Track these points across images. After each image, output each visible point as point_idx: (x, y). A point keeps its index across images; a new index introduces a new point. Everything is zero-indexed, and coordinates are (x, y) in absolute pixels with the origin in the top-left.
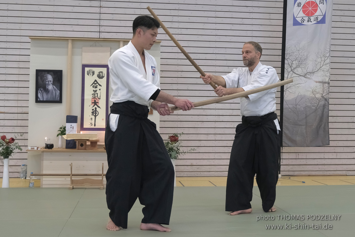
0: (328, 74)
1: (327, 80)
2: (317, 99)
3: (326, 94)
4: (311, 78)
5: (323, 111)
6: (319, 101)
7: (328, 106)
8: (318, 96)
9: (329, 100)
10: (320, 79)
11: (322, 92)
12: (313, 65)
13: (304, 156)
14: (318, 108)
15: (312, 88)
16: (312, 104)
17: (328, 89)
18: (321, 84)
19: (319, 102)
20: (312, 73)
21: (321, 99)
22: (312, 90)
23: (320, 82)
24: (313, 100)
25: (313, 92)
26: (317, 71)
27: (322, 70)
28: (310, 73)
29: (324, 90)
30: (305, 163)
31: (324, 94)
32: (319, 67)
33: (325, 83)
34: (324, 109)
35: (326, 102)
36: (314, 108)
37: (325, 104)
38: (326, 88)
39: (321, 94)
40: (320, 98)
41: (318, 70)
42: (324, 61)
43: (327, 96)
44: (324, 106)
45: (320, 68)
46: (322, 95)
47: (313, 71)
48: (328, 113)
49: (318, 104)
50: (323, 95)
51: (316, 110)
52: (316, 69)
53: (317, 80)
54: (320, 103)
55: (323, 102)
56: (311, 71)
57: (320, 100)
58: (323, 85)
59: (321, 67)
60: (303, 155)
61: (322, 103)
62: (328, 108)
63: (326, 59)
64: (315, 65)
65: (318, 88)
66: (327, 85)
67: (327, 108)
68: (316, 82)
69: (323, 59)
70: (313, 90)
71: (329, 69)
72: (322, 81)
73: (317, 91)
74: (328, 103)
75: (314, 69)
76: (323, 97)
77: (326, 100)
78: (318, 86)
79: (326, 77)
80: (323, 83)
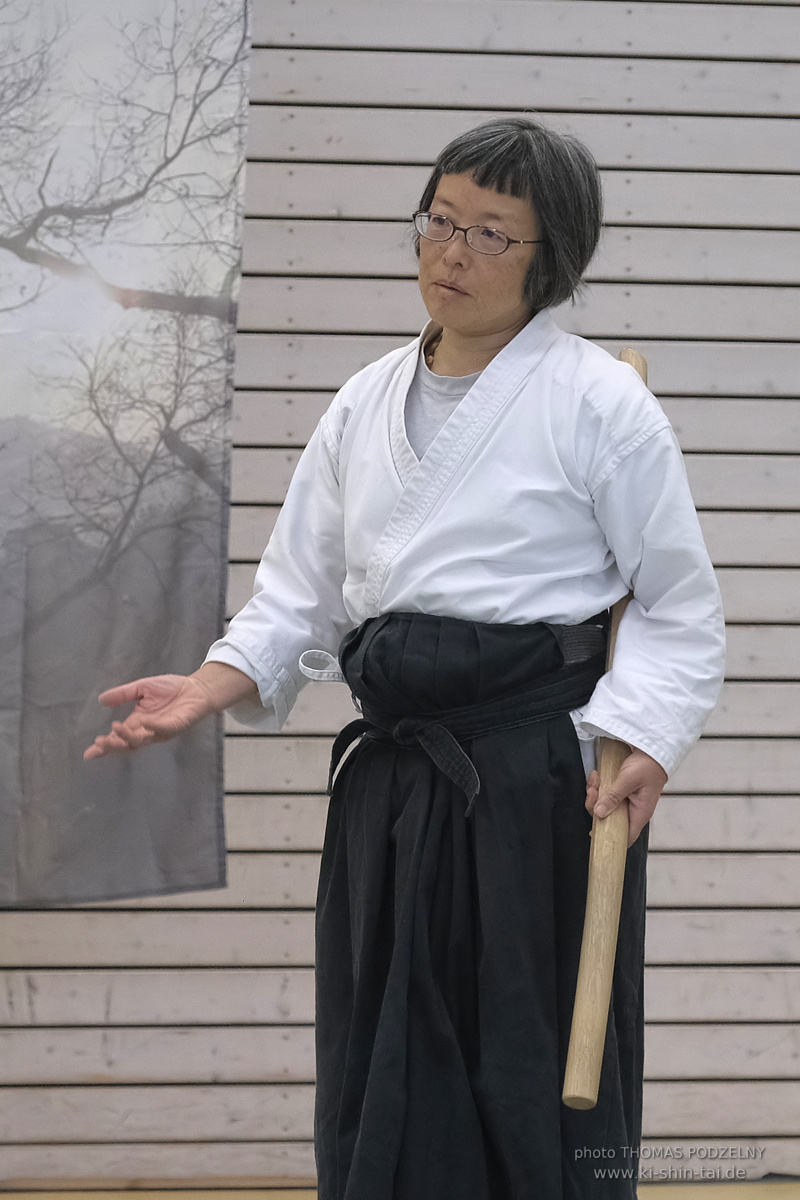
0: (228, 229)
1: (212, 278)
2: (128, 461)
3: (200, 408)
4: (77, 259)
5: (175, 573)
6: (141, 476)
7: (224, 525)
8: (137, 429)
9: (226, 464)
10: (155, 277)
11: (165, 397)
12: (102, 144)
13: (84, 998)
14: (125, 541)
15: (91, 363)
16: (82, 507)
17: (223, 364)
18: (165, 317)
19: (141, 487)
20: (93, 211)
21: (154, 457)
22: (92, 378)
23: (153, 301)
24: (93, 470)
25: (92, 395)
26: (140, 195)
27: (177, 184)
28: (73, 213)
29: (189, 371)
30: (97, 1069)
31: (182, 416)
32: (156, 157)
33: (197, 306)
34: (177, 553)
35: (204, 489)
36: (94, 540)
37: (195, 501)
38: (201, 360)
39: (162, 409)
40: (150, 448)
41: (146, 189)
42: (196, 108)
43: (206, 428)
44: (181, 522)
45: (159, 170)
46: (169, 417)
47: (104, 199)
48: (216, 591)
49: (135, 503)
50: (176, 424)
51: (113, 559)
52: (131, 178)
53: (134, 282)
54: (152, 496)
55: (165, 484)
56: (80, 199)
57: (145, 471)
58: (183, 328)
59: (168, 161)
60: (74, 994)
61: (167, 493)
62: (224, 548)
63: (210, 82)
64: (118, 140)
65: (141, 353)
66: (208, 327)
67: (214, 542)
68: (127, 299)
69: (187, 86)
70: (100, 377)
71: (234, 181)
72: (168, 288)
73: (130, 380)
74: (225, 492)
75: (106, 178)
76: (170, 437)
77: (198, 465)
78: (137, 336)
79: (206, 254)
80: (185, 306)
